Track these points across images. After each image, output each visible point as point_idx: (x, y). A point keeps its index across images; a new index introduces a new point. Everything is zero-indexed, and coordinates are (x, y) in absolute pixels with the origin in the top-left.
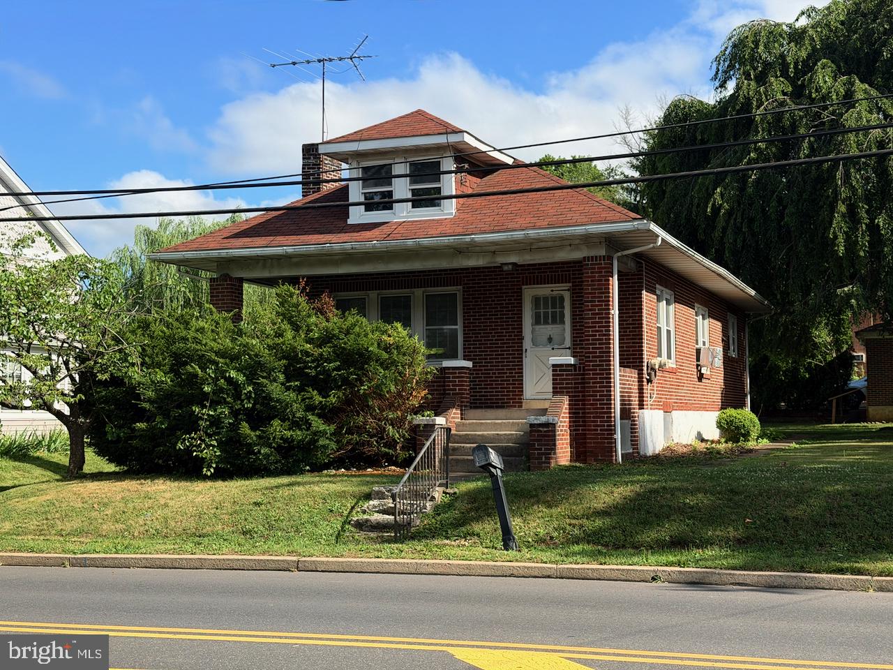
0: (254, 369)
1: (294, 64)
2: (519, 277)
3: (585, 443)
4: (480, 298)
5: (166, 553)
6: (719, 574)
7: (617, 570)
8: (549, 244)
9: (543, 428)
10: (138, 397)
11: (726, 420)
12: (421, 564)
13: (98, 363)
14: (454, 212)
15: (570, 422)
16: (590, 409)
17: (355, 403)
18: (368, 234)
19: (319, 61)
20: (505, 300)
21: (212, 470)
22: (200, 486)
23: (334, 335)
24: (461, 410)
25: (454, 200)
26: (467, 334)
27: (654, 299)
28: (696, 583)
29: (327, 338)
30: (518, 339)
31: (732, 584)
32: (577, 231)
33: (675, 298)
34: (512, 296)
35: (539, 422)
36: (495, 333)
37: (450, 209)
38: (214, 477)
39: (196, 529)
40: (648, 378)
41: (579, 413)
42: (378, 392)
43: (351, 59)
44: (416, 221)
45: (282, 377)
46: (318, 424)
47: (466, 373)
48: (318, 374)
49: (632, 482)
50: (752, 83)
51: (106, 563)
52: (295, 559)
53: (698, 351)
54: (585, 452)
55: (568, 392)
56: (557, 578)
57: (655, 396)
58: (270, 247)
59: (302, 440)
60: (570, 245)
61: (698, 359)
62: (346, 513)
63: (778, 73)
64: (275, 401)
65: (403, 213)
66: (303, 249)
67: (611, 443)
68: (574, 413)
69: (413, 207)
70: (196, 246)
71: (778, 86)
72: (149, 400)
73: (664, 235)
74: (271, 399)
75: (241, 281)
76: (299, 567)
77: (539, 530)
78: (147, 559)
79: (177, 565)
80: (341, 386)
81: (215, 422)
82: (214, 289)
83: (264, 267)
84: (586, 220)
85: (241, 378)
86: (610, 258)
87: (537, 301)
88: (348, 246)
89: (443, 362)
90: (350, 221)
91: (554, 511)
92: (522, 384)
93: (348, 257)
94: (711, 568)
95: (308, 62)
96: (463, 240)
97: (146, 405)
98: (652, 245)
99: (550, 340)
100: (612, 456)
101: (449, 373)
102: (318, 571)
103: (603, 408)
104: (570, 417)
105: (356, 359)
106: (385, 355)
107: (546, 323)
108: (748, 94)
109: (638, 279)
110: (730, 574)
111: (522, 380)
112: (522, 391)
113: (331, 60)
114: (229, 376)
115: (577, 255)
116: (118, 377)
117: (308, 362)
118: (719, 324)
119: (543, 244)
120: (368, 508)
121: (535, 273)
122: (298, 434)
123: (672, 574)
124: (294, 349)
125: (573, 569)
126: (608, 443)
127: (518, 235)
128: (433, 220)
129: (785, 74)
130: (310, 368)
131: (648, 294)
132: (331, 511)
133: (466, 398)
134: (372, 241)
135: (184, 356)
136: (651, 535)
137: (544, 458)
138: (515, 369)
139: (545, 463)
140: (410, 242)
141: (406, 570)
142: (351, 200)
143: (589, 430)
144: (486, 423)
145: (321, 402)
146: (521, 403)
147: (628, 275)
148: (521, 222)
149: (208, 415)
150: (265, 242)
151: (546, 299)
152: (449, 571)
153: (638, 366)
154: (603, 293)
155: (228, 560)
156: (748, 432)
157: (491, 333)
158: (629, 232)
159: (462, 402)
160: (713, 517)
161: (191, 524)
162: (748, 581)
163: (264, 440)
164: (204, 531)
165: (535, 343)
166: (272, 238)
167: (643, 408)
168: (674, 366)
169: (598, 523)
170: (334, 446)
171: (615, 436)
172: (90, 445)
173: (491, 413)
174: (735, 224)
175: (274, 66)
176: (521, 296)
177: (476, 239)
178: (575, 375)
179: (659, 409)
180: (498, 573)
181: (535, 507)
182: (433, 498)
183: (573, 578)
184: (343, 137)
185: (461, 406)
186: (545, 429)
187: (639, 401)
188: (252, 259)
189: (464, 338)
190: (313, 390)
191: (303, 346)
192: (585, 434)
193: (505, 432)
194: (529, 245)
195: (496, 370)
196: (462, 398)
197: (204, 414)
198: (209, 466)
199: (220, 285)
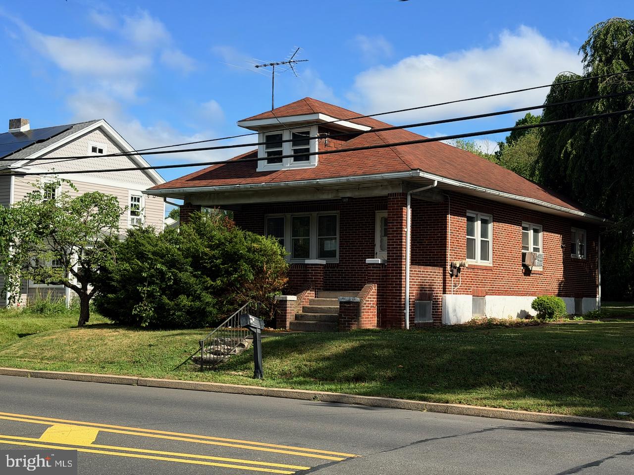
0: (172, 264)
2: (373, 205)
3: (387, 315)
4: (350, 218)
6: (348, 397)
7: (296, 392)
8: (369, 185)
10: (112, 279)
14: (316, 165)
15: (377, 301)
16: (389, 293)
18: (263, 178)
19: (272, 65)
20: (365, 220)
21: (147, 324)
23: (223, 243)
24: (315, 292)
25: (317, 156)
27: (465, 220)
28: (335, 402)
29: (220, 244)
30: (372, 246)
31: (354, 403)
32: (377, 177)
33: (493, 218)
34: (369, 218)
37: (315, 161)
40: (451, 273)
41: (382, 295)
43: (289, 63)
44: (294, 170)
45: (190, 269)
46: (208, 298)
47: (320, 268)
48: (212, 267)
53: (524, 255)
54: (387, 321)
55: (376, 282)
56: (265, 396)
57: (460, 285)
59: (199, 308)
60: (382, 186)
61: (524, 261)
63: (620, 57)
64: (182, 283)
65: (288, 165)
66: (224, 188)
67: (402, 316)
69: (295, 161)
70: (169, 186)
71: (618, 66)
72: (117, 281)
75: (200, 206)
76: (138, 383)
77: (286, 367)
80: (224, 274)
81: (150, 295)
82: (182, 212)
85: (164, 268)
86: (406, 194)
87: (384, 221)
89: (306, 260)
90: (258, 170)
95: (265, 65)
96: (313, 183)
97: (115, 284)
98: (430, 186)
100: (403, 325)
101: (308, 268)
102: (146, 386)
104: (377, 298)
109: (445, 207)
110: (353, 397)
113: (278, 64)
115: (385, 193)
117: (206, 259)
118: (558, 235)
119: (365, 185)
120: (207, 350)
121: (383, 202)
122: (198, 303)
123: (323, 396)
124: (197, 251)
125: (273, 390)
126: (399, 315)
127: (344, 179)
128: (303, 169)
130: (207, 263)
132: (185, 351)
133: (320, 284)
134: (262, 183)
137: (346, 324)
139: (347, 327)
140: (282, 184)
142: (259, 156)
143: (388, 307)
144: (327, 300)
145: (212, 285)
147: (439, 205)
148: (350, 170)
149: (147, 290)
150: (206, 183)
153: (442, 265)
154: (399, 217)
155: (105, 377)
157: (356, 241)
159: (316, 286)
162: (362, 402)
163: (178, 307)
164: (114, 360)
165: (382, 249)
167: (446, 293)
168: (491, 265)
169: (321, 365)
170: (215, 311)
171: (405, 312)
176: (374, 217)
177: (320, 182)
181: (292, 353)
182: (243, 346)
183: (273, 396)
185: (316, 289)
186: (348, 305)
187: (443, 288)
190: (207, 277)
191: (203, 249)
192: (386, 309)
193: (333, 307)
194: (358, 186)
195: (358, 265)
196: (316, 284)
197: (144, 291)
198: (146, 321)
199: (185, 210)
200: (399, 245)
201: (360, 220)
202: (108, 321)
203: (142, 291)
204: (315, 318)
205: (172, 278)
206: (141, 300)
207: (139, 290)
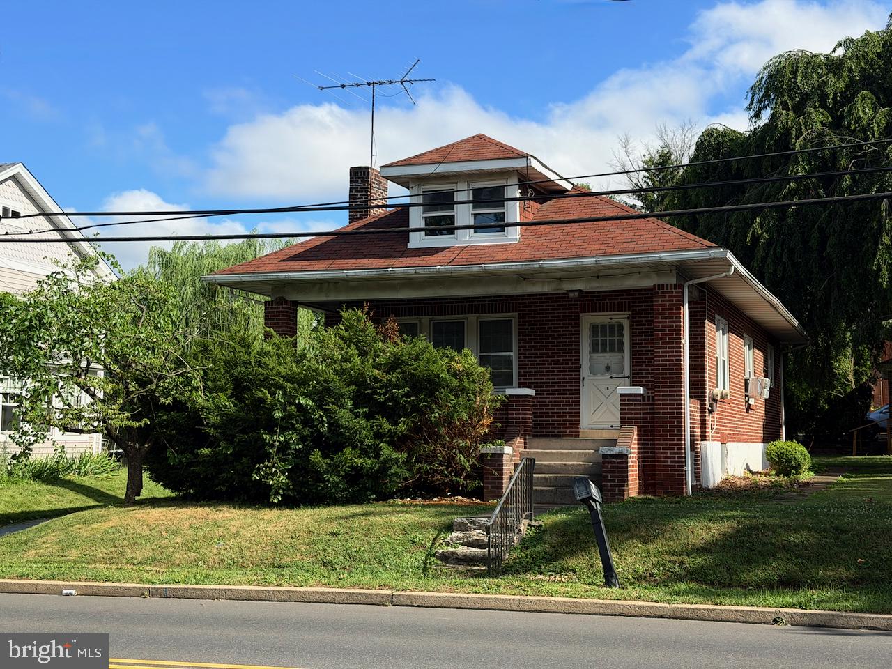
0: (323, 395)
1: (343, 86)
2: (577, 305)
3: (655, 475)
4: (536, 325)
5: (250, 585)
6: (846, 617)
8: (618, 271)
9: (617, 459)
10: (200, 421)
11: (776, 452)
12: (524, 600)
13: (160, 386)
14: (518, 237)
15: (638, 453)
16: (659, 440)
17: (424, 431)
18: (431, 259)
19: (369, 84)
20: (562, 327)
21: (280, 498)
22: (267, 514)
23: (403, 361)
24: (525, 439)
25: (518, 228)
26: (522, 361)
27: (714, 328)
29: (395, 364)
30: (576, 367)
32: (650, 259)
33: (729, 327)
34: (569, 324)
35: (612, 453)
36: (551, 360)
37: (515, 234)
38: (281, 505)
39: (274, 559)
40: (710, 408)
41: (648, 444)
42: (448, 421)
43: (402, 82)
44: (478, 247)
45: (350, 403)
46: (387, 450)
47: (529, 401)
48: (387, 400)
49: (729, 518)
50: (791, 113)
51: (188, 594)
52: (389, 592)
54: (654, 484)
55: (636, 422)
56: (670, 618)
57: (715, 427)
58: (330, 270)
59: (372, 468)
60: (639, 273)
61: (747, 390)
62: (428, 545)
63: (817, 104)
64: (343, 428)
66: (365, 273)
67: (682, 475)
68: (642, 444)
69: (476, 233)
70: (252, 269)
71: (818, 117)
72: (214, 426)
73: (736, 263)
74: (339, 426)
75: (296, 304)
76: (392, 601)
77: (637, 566)
78: (232, 590)
79: (264, 598)
80: (411, 413)
81: (284, 448)
82: (270, 312)
83: (321, 291)
84: (659, 247)
85: (310, 404)
86: (681, 287)
87: (594, 329)
88: (411, 270)
89: (506, 390)
90: (410, 246)
91: (650, 546)
92: (579, 413)
93: (408, 282)
94: (835, 610)
95: (358, 85)
96: (532, 266)
97: (210, 431)
98: (724, 274)
99: (608, 368)
100: (683, 489)
101: (513, 401)
103: (674, 440)
104: (639, 448)
105: (427, 386)
106: (455, 382)
107: (604, 351)
108: (787, 124)
109: (701, 308)
111: (579, 409)
112: (579, 420)
113: (380, 83)
114: (299, 402)
115: (647, 283)
116: (180, 401)
117: (377, 388)
118: (761, 354)
119: (611, 272)
120: (451, 540)
121: (593, 300)
122: (367, 463)
123: (795, 616)
124: (362, 374)
125: (688, 609)
126: (679, 475)
128: (497, 245)
129: (823, 104)
130: (379, 394)
131: (710, 323)
132: (414, 542)
133: (530, 427)
134: (437, 265)
135: (245, 381)
136: (756, 574)
137: (617, 490)
138: (572, 398)
139: (619, 495)
140: (476, 268)
141: (508, 606)
142: (412, 226)
143: (658, 462)
144: (552, 453)
145: (390, 430)
146: (579, 432)
147: (691, 305)
148: (590, 248)
149: (279, 441)
150: (323, 266)
151: (604, 327)
152: (554, 608)
153: (701, 396)
154: (674, 322)
155: (318, 592)
156: (799, 465)
157: (548, 361)
158: (703, 260)
159: (526, 431)
160: (820, 556)
161: (269, 555)
162: (877, 625)
163: (333, 467)
164: (283, 561)
165: (593, 372)
166: (330, 261)
167: (706, 440)
168: (729, 397)
169: (699, 560)
170: (407, 474)
171: (686, 468)
172: (146, 470)
173: (554, 442)
174: (775, 254)
175: (322, 89)
176: (579, 323)
177: (545, 266)
178: (643, 405)
179: (718, 441)
180: (606, 612)
181: (630, 542)
182: (519, 531)
184: (405, 160)
185: (525, 435)
186: (619, 461)
187: (702, 432)
188: (307, 283)
189: (519, 365)
190: (383, 418)
191: (372, 372)
192: (654, 466)
193: (572, 463)
194: (597, 272)
195: (553, 398)
196: (526, 426)
197: (274, 441)
198: (277, 494)
199: (275, 308)
200: (676, 365)
201: (555, 328)
202: (168, 493)
203: (271, 442)
204: (547, 482)
205: (325, 419)
206: (268, 456)
207: (266, 439)
